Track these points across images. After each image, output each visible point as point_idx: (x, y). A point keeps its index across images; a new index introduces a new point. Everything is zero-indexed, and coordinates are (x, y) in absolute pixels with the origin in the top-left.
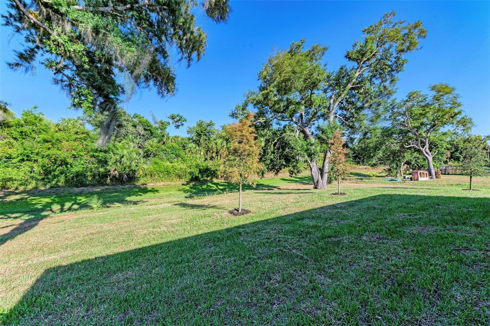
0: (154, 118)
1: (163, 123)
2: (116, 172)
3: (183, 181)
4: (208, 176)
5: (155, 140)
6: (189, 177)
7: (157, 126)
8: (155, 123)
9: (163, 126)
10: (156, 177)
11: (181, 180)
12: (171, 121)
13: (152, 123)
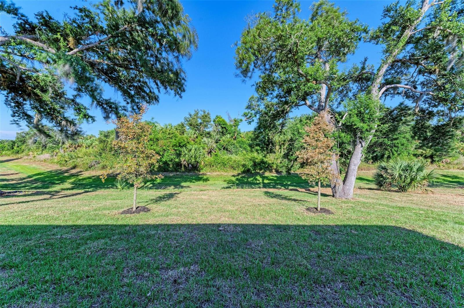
0: (229, 117)
1: (235, 121)
2: (185, 162)
3: (236, 173)
4: (261, 169)
5: (229, 136)
6: (242, 169)
7: (232, 123)
8: (231, 121)
9: (236, 123)
10: (214, 167)
11: (235, 171)
12: (244, 119)
13: (227, 121)
